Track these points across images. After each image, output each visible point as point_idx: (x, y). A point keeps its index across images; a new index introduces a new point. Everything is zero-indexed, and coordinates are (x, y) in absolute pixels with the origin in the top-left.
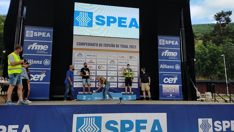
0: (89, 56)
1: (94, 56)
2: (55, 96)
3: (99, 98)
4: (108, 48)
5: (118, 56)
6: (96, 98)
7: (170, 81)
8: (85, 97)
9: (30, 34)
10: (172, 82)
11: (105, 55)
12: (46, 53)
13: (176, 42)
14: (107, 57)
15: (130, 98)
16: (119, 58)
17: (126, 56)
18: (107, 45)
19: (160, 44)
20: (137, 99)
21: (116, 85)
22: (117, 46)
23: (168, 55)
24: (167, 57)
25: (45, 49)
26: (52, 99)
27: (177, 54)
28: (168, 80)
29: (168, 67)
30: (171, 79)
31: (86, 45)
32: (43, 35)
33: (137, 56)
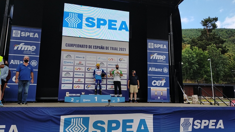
0: (78, 57)
1: (84, 58)
2: (42, 98)
3: (87, 100)
4: (98, 50)
5: (107, 58)
6: (84, 100)
7: (159, 84)
8: (73, 99)
9: (17, 34)
10: (160, 85)
11: (94, 57)
12: (34, 53)
13: (165, 46)
14: (97, 59)
15: (119, 101)
16: (108, 61)
17: (116, 58)
18: (97, 47)
19: (149, 47)
20: (126, 102)
21: (105, 87)
22: (107, 48)
23: (156, 59)
24: (156, 61)
25: (32, 49)
26: (38, 101)
27: (165, 57)
28: (156, 83)
29: (157, 70)
30: (159, 82)
31: (75, 46)
32: (31, 35)
33: (126, 59)
